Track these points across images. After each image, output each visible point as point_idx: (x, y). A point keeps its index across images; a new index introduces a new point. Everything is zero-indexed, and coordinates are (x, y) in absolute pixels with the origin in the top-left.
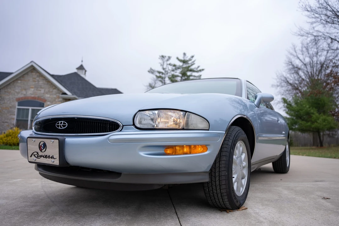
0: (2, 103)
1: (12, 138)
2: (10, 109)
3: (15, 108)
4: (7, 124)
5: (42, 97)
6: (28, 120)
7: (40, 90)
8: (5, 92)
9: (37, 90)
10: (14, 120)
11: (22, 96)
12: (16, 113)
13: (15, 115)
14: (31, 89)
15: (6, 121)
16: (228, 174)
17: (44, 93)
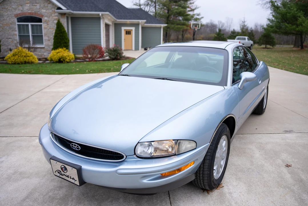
0: (2, 20)
1: (19, 57)
2: (11, 25)
3: (16, 24)
4: (11, 40)
5: (39, 13)
6: (29, 36)
7: (36, 6)
8: (3, 8)
9: (32, 5)
10: (17, 36)
11: (20, 12)
12: (17, 29)
13: (16, 31)
14: (27, 4)
15: (9, 37)
16: (210, 173)
17: (39, 9)
